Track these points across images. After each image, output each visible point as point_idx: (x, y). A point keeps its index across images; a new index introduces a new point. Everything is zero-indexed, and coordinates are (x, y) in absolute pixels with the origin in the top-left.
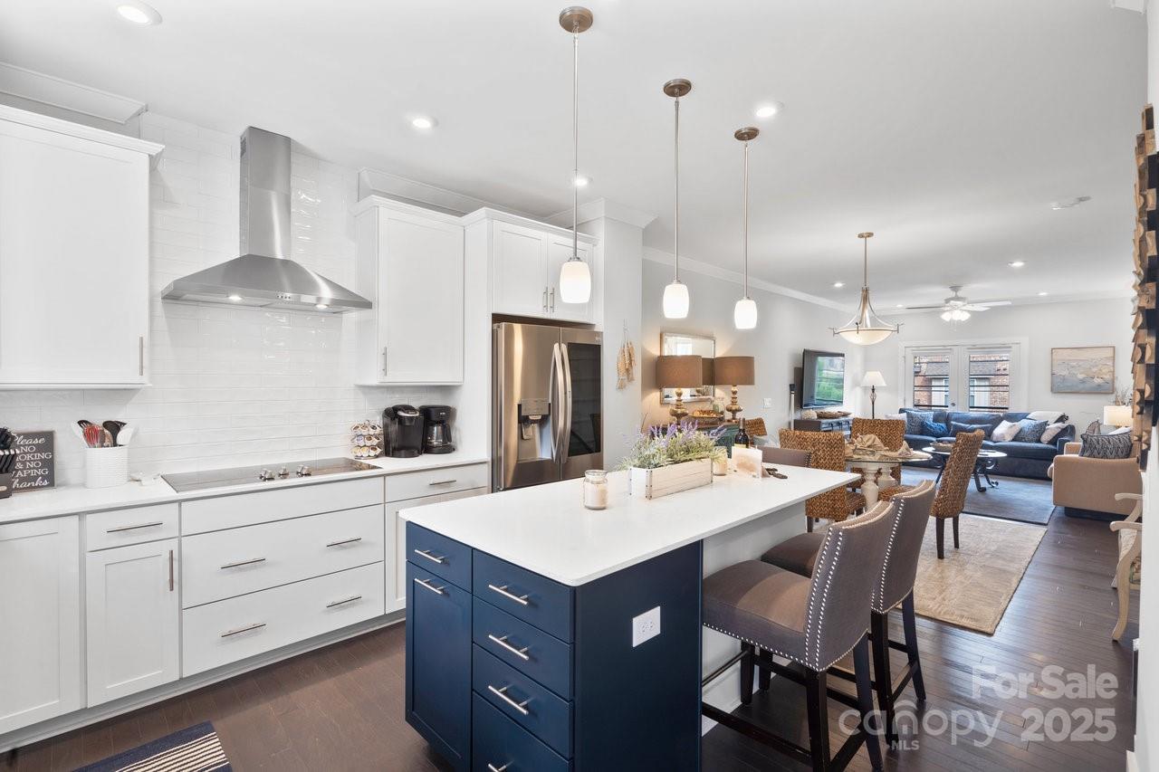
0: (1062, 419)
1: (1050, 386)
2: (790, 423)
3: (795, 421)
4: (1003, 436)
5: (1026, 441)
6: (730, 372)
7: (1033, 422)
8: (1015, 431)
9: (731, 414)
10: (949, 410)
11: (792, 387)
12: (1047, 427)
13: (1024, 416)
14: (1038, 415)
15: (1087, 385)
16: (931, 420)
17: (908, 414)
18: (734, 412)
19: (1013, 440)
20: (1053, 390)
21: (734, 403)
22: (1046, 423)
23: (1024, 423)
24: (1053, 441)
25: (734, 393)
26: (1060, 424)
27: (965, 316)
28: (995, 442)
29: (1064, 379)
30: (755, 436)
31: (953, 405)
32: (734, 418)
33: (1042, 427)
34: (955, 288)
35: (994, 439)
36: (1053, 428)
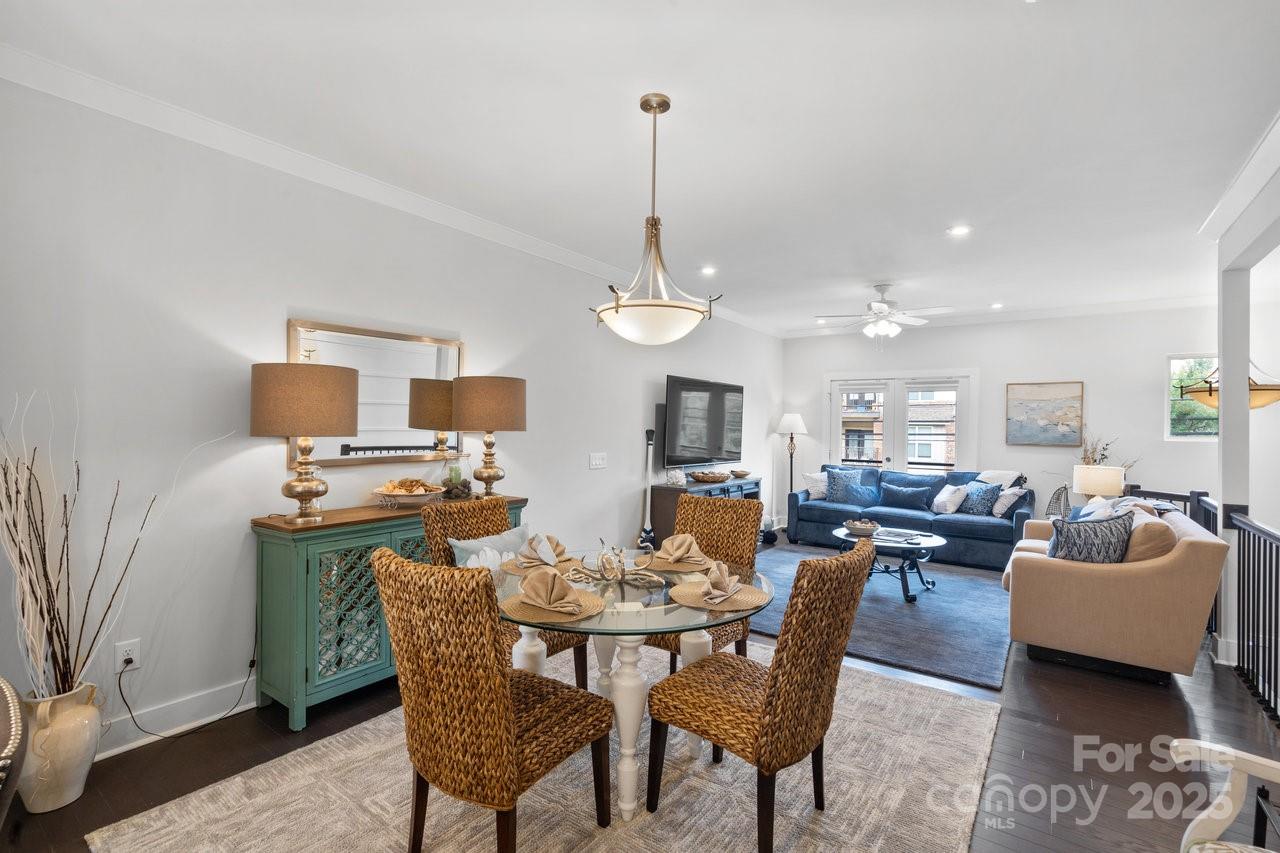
0: (1020, 481)
1: (1004, 434)
2: (645, 491)
3: (653, 488)
4: (944, 505)
5: (974, 514)
6: (478, 405)
7: (983, 486)
8: (959, 499)
9: (482, 485)
10: (883, 468)
11: (649, 434)
12: (1002, 493)
13: (973, 477)
14: (991, 476)
15: (1050, 435)
16: (858, 481)
17: (829, 472)
18: (489, 481)
19: (959, 511)
20: (1008, 442)
21: (488, 464)
22: (999, 488)
23: (972, 487)
24: (1008, 514)
25: (489, 445)
26: (1016, 490)
27: (893, 331)
28: (937, 514)
29: (1022, 425)
30: (452, 541)
31: (888, 460)
32: (488, 494)
33: (995, 493)
34: (881, 287)
35: (935, 510)
36: (1009, 495)
